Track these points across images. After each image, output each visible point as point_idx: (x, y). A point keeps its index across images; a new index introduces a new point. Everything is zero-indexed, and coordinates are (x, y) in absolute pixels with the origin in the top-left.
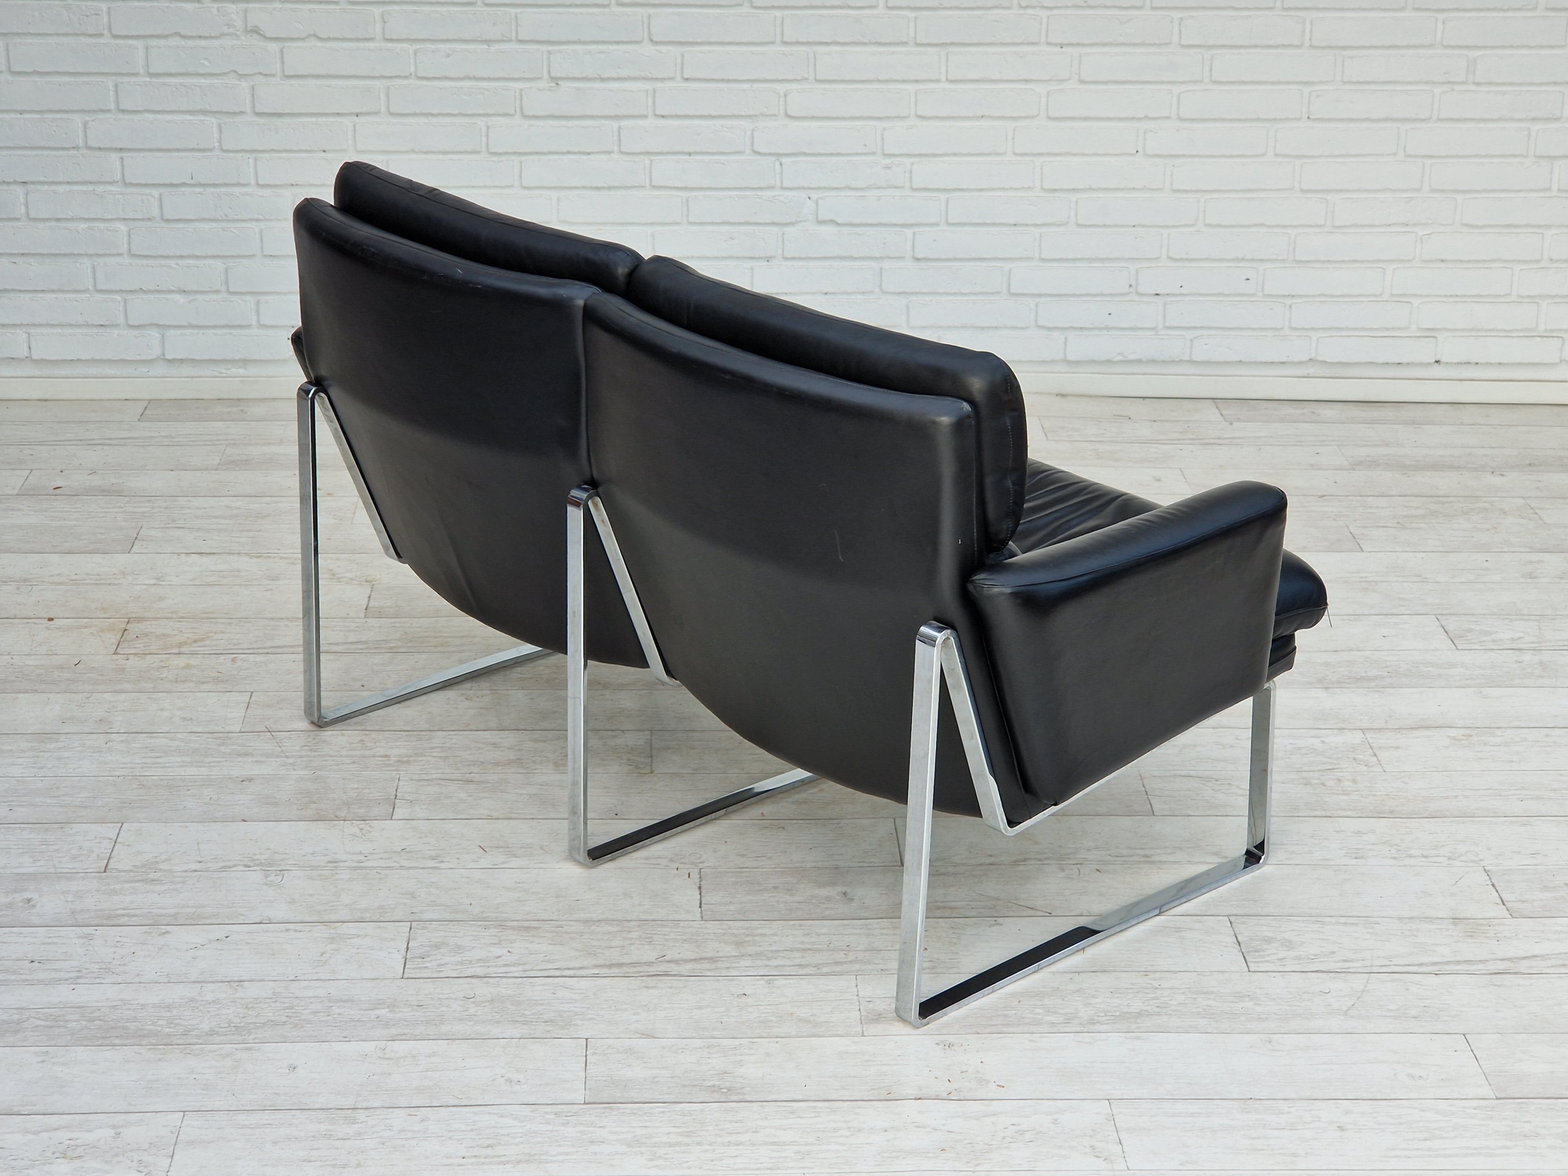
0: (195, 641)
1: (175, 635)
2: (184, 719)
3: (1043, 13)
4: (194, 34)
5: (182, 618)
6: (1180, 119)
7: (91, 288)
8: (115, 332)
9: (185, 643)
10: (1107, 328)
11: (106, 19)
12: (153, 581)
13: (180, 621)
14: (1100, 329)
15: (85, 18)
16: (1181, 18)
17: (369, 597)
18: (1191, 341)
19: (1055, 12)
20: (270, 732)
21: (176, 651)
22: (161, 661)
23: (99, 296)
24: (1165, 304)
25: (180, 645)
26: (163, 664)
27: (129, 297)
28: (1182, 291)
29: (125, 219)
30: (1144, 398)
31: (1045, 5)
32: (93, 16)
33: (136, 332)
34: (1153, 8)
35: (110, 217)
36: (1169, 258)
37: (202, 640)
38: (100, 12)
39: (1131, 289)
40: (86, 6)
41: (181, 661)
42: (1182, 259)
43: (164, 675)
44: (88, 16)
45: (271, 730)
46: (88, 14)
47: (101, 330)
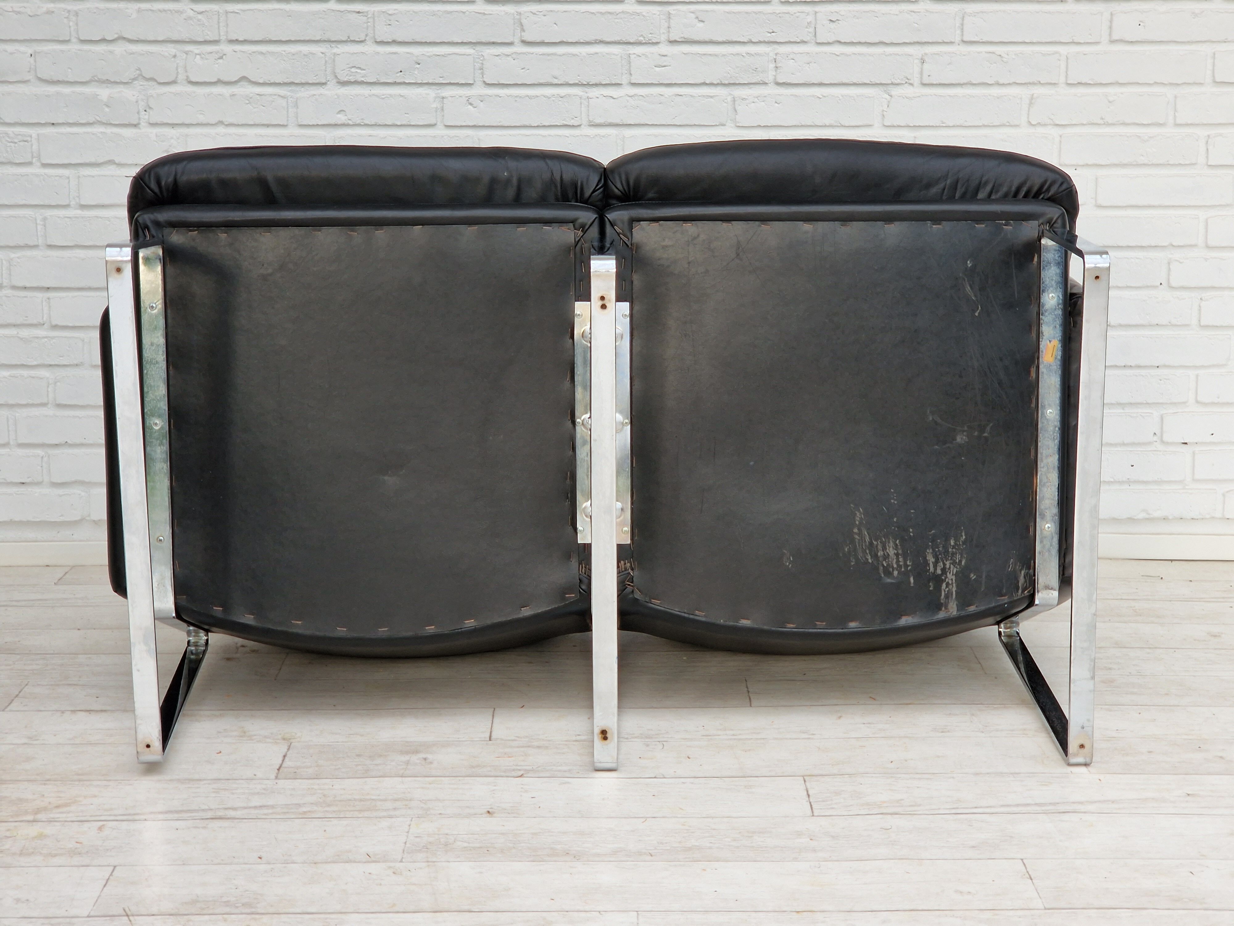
0: (57, 807)
1: (34, 800)
2: (18, 900)
3: (1054, 132)
4: (130, 162)
5: (49, 780)
6: (1208, 247)
7: (12, 443)
8: (37, 491)
9: (45, 809)
10: (1129, 482)
11: (35, 147)
12: (25, 741)
13: (45, 784)
14: (1121, 483)
15: (12, 144)
16: (1209, 136)
17: (284, 756)
18: (1224, 495)
19: (1069, 130)
20: (127, 915)
21: (30, 818)
22: (8, 830)
23: (21, 452)
24: (1194, 453)
25: (38, 811)
26: (8, 834)
27: (52, 452)
28: (1212, 439)
29: (50, 365)
30: (1172, 560)
31: (1057, 122)
32: (22, 144)
33: (61, 491)
34: (1177, 125)
35: (35, 363)
36: (1197, 402)
37: (66, 805)
38: (29, 139)
39: (1155, 438)
40: (13, 132)
41: (33, 830)
42: (1213, 404)
43: (7, 847)
44: (16, 143)
45: (129, 913)
46: (16, 141)
47: (22, 489)
